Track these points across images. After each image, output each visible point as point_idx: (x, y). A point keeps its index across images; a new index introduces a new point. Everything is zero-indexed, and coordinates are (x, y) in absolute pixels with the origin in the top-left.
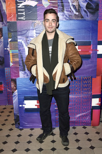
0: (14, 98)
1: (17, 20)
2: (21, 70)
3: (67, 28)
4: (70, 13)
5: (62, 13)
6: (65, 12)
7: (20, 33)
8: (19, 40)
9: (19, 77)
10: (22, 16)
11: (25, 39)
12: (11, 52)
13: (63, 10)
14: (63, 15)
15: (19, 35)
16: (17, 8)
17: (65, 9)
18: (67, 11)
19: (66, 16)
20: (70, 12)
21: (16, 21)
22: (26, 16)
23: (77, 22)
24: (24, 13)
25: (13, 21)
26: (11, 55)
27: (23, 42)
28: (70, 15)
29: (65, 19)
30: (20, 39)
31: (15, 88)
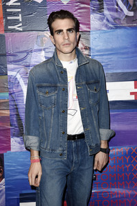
1: (6, 30)
2: (14, 135)
3: (110, 46)
4: (116, 15)
5: (98, 16)
6: (106, 12)
7: (12, 58)
8: (9, 73)
9: (10, 149)
10: (16, 22)
11: (22, 70)
13: (100, 9)
14: (101, 19)
15: (11, 62)
16: (5, 7)
17: (105, 6)
18: (109, 9)
19: (108, 20)
20: (117, 11)
21: (2, 33)
22: (25, 22)
23: (130, 31)
24: (20, 18)
27: (18, 76)
28: (115, 19)
29: (106, 26)
30: (12, 70)
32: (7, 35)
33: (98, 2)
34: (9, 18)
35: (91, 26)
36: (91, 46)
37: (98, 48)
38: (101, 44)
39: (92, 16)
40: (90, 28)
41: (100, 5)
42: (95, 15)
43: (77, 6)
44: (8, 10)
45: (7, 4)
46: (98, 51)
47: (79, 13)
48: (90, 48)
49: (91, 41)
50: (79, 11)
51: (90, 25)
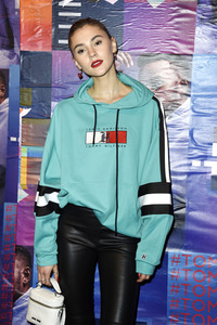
0: (15, 319)
1: (55, 46)
7: (59, 92)
12: (24, 152)
15: (58, 99)
16: (56, 9)
21: (49, 50)
25: (40, 49)
26: (23, 162)
31: (24, 280)
32: (56, 53)
33: (210, 7)
34: (60, 26)
35: (196, 47)
36: (192, 80)
37: (205, 84)
38: (210, 77)
39: (198, 29)
40: (192, 49)
41: (213, 11)
42: (204, 27)
43: (174, 12)
44: (60, 14)
45: (60, 4)
46: (204, 89)
47: (177, 23)
48: (189, 83)
49: (193, 71)
50: (177, 20)
51: (192, 43)
